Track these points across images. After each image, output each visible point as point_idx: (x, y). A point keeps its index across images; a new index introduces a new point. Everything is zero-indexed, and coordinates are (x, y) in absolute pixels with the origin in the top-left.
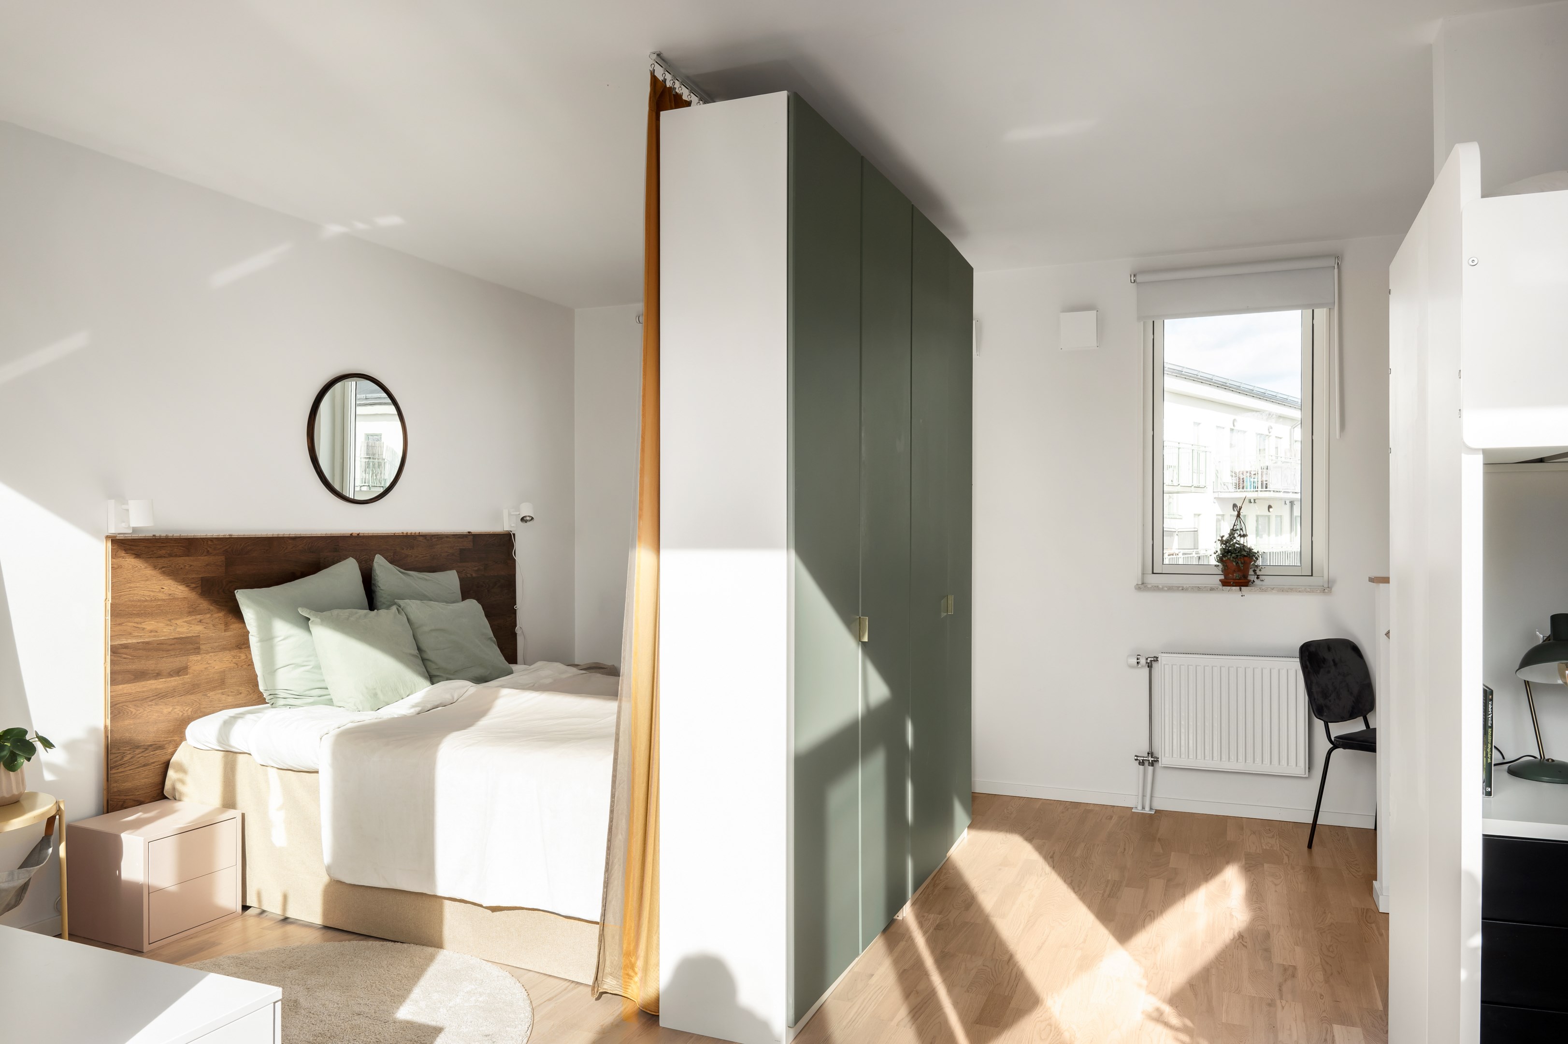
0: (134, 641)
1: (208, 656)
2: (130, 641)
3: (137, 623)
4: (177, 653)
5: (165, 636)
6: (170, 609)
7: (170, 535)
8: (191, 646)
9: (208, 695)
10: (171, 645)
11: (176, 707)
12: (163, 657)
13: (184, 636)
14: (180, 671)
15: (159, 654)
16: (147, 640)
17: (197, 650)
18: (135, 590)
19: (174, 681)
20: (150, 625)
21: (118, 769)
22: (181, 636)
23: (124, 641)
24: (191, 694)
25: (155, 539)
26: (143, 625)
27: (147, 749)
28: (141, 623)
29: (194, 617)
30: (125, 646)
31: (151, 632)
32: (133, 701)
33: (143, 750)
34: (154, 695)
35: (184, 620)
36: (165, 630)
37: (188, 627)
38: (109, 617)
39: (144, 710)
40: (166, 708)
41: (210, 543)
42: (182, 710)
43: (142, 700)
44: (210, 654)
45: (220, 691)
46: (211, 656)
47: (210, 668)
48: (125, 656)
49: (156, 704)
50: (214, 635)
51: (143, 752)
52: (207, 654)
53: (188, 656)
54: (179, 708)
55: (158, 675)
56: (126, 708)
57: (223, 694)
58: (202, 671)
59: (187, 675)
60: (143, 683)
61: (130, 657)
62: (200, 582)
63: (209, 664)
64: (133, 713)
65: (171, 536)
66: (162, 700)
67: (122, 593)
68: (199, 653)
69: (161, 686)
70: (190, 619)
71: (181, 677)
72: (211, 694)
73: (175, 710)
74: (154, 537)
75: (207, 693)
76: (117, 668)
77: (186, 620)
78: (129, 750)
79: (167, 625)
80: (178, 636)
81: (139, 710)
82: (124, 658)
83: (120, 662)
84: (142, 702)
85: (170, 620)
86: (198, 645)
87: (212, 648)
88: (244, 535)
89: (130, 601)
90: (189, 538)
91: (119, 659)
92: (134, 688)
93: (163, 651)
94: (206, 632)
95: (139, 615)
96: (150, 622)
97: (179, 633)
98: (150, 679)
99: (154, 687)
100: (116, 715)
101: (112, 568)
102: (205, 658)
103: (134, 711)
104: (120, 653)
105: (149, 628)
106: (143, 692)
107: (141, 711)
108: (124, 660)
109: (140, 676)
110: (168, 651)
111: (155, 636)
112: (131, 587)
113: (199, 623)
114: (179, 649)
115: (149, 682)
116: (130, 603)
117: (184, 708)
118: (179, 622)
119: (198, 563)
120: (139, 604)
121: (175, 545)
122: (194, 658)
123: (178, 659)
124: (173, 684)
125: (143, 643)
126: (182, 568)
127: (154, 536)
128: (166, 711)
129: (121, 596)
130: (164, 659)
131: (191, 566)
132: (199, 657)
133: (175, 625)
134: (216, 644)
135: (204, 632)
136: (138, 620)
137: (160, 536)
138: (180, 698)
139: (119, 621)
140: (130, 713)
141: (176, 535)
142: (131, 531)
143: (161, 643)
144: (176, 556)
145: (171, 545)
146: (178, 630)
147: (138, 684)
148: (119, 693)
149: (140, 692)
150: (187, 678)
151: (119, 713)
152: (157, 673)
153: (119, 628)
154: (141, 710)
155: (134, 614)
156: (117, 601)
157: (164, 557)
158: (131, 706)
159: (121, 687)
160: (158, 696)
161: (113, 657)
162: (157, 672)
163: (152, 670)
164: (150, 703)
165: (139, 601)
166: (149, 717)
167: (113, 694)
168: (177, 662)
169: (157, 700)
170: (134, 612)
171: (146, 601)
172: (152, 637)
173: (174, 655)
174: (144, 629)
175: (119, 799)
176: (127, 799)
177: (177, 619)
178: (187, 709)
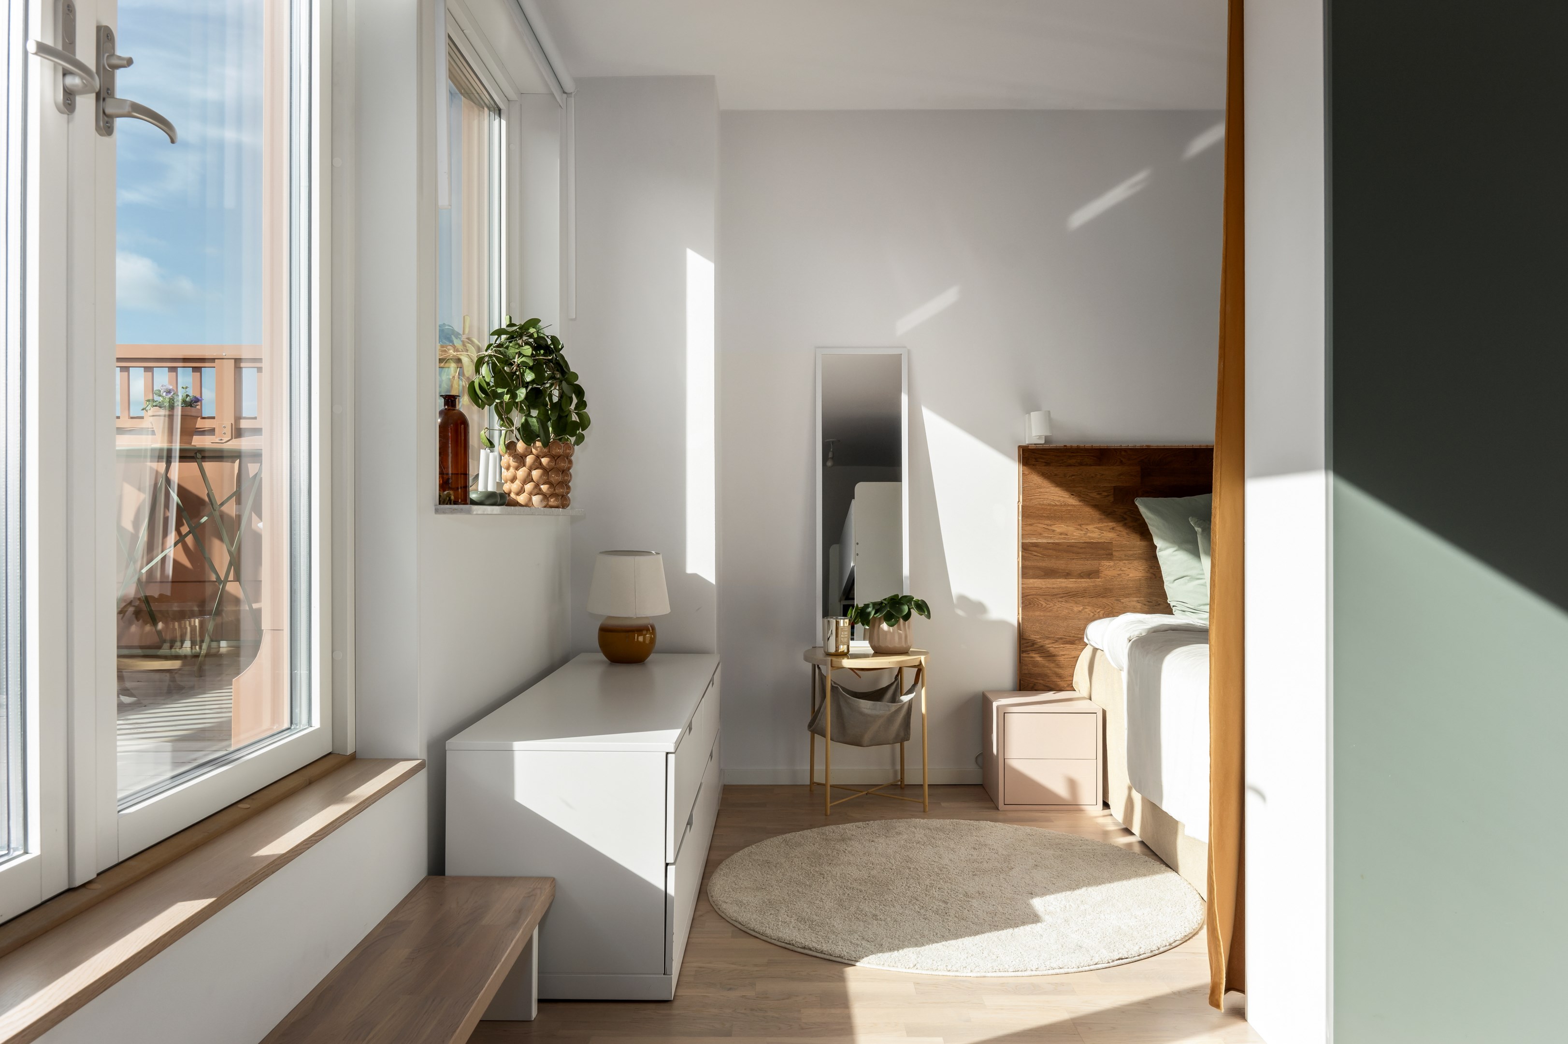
0: (1045, 541)
1: (1121, 563)
2: (1040, 541)
3: (1047, 525)
4: (1088, 557)
5: (1075, 539)
6: (1080, 515)
7: (1082, 445)
8: (1103, 552)
9: (1122, 601)
10: (1081, 548)
11: (1087, 607)
12: (1073, 559)
13: (1095, 541)
14: (1092, 574)
15: (1069, 555)
16: (1057, 541)
17: (1110, 556)
18: (1045, 495)
19: (1084, 583)
20: (1060, 527)
21: (1028, 654)
22: (1092, 541)
23: (1034, 540)
24: (1103, 597)
25: (1066, 449)
26: (1053, 528)
27: (1057, 641)
28: (1051, 525)
29: (1106, 524)
30: (1035, 545)
31: (1061, 534)
32: (1043, 595)
33: (1054, 641)
34: (1063, 592)
35: (1095, 526)
36: (1075, 534)
37: (1100, 533)
38: (1020, 518)
39: (1055, 605)
40: (1077, 607)
41: (1123, 453)
42: (1093, 611)
43: (1052, 596)
44: (1124, 561)
45: (1135, 599)
46: (1124, 563)
47: (1123, 575)
48: (1036, 554)
49: (1066, 602)
50: (1128, 543)
51: (1053, 643)
52: (1120, 561)
53: (1100, 560)
54: (1090, 608)
55: (1067, 575)
56: (1036, 600)
57: (1139, 603)
58: (1114, 577)
59: (1099, 578)
60: (1053, 580)
61: (1041, 556)
62: (1113, 491)
63: (1122, 571)
64: (1044, 606)
65: (1082, 447)
66: (1072, 599)
67: (1032, 497)
68: (1111, 559)
69: (1071, 586)
70: (1102, 525)
71: (1092, 580)
72: (1124, 600)
73: (1086, 610)
74: (1065, 448)
75: (1121, 599)
76: (1027, 563)
77: (1097, 526)
78: (1039, 639)
79: (1078, 529)
80: (1089, 541)
81: (1049, 605)
82: (1035, 556)
83: (1031, 558)
84: (1052, 597)
85: (1080, 525)
86: (1110, 551)
87: (1126, 556)
88: (1164, 446)
89: (1040, 504)
90: (1100, 449)
91: (1030, 555)
92: (1044, 583)
93: (1073, 553)
94: (1119, 539)
95: (1048, 518)
96: (1060, 525)
97: (1090, 538)
98: (1059, 577)
99: (1064, 585)
100: (1027, 606)
101: (1023, 474)
102: (1118, 564)
103: (1044, 604)
104: (1031, 551)
105: (1058, 530)
106: (1053, 588)
107: (1050, 605)
108: (1035, 557)
109: (1050, 573)
110: (1078, 553)
111: (1065, 539)
112: (1041, 492)
113: (1111, 530)
114: (1090, 553)
115: (1058, 580)
116: (1040, 507)
117: (1096, 609)
118: (1090, 527)
119: (1111, 475)
120: (1049, 507)
121: (1086, 454)
122: (1106, 563)
123: (1089, 562)
124: (1084, 585)
125: (1053, 543)
126: (1092, 477)
127: (1065, 446)
128: (1076, 609)
129: (1031, 499)
130: (1074, 561)
131: (1102, 475)
132: (1112, 563)
133: (1086, 530)
134: (1131, 552)
135: (1117, 539)
136: (1048, 522)
137: (1071, 446)
138: (1091, 599)
139: (1030, 521)
140: (1040, 605)
141: (1088, 445)
142: (1043, 442)
143: (1071, 546)
144: (1087, 465)
145: (1081, 454)
146: (1089, 534)
147: (1048, 580)
148: (1030, 586)
149: (1050, 588)
150: (1098, 581)
151: (1030, 604)
152: (1067, 573)
153: (1029, 528)
154: (1052, 605)
155: (1045, 516)
156: (1028, 504)
157: (1074, 466)
158: (1041, 599)
159: (1031, 581)
160: (1068, 595)
161: (1024, 553)
162: (1067, 571)
163: (1062, 570)
164: (1060, 599)
165: (1049, 505)
166: (1059, 612)
167: (1024, 586)
168: (1089, 565)
169: (1067, 597)
170: (1044, 515)
171: (1056, 505)
172: (1062, 539)
173: (1085, 558)
174: (1054, 531)
175: (1029, 681)
176: (1037, 683)
177: (1087, 524)
178: (1099, 610)
